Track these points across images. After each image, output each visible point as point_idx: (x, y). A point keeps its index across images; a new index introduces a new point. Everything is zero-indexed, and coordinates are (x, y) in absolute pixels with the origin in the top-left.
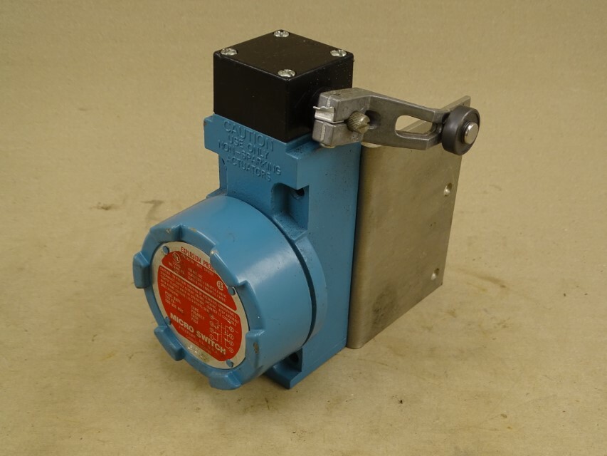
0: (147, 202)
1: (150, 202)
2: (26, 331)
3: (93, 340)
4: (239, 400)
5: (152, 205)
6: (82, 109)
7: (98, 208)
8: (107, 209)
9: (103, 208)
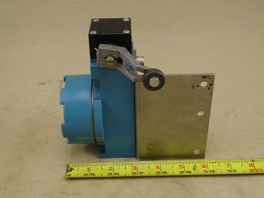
0: (58, 81)
1: (60, 81)
2: (7, 134)
3: (33, 137)
4: (88, 160)
5: (60, 82)
6: (32, 44)
7: (39, 84)
8: (42, 84)
9: (41, 84)
